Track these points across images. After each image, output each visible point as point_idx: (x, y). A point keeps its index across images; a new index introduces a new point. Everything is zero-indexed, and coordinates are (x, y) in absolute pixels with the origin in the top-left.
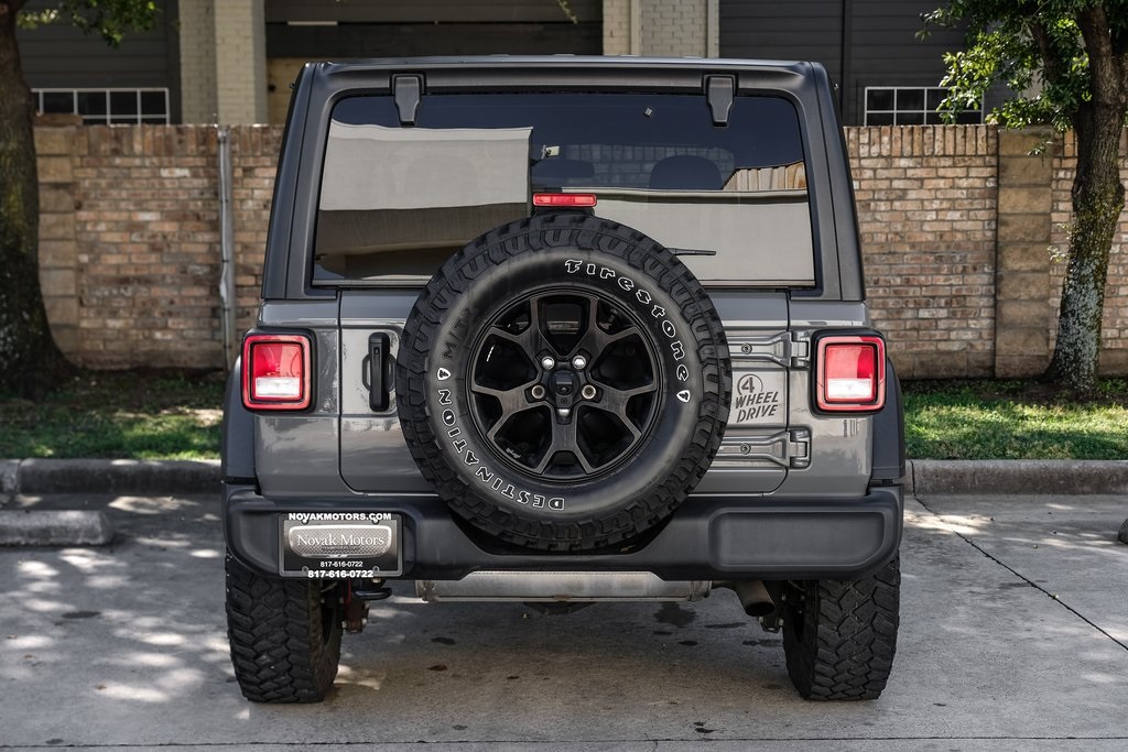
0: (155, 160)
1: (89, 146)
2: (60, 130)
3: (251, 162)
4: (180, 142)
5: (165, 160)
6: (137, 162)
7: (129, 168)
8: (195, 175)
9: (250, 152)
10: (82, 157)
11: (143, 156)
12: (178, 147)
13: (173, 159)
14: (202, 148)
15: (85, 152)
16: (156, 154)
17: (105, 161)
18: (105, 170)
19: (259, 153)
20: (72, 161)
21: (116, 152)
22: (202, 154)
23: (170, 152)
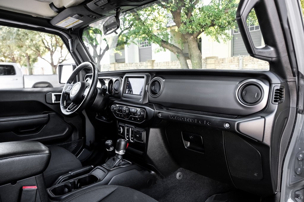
0: (229, 64)
1: (218, 62)
2: (213, 59)
3: (247, 63)
4: (234, 60)
5: (231, 64)
6: (226, 64)
7: (224, 65)
8: (236, 66)
9: (247, 61)
10: (217, 64)
11: (227, 63)
12: (233, 61)
13: (232, 63)
14: (238, 61)
15: (217, 63)
16: (229, 63)
17: (221, 64)
18: (220, 66)
19: (249, 62)
20: (215, 65)
21: (222, 63)
22: (238, 62)
23: (232, 62)
